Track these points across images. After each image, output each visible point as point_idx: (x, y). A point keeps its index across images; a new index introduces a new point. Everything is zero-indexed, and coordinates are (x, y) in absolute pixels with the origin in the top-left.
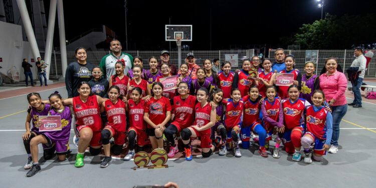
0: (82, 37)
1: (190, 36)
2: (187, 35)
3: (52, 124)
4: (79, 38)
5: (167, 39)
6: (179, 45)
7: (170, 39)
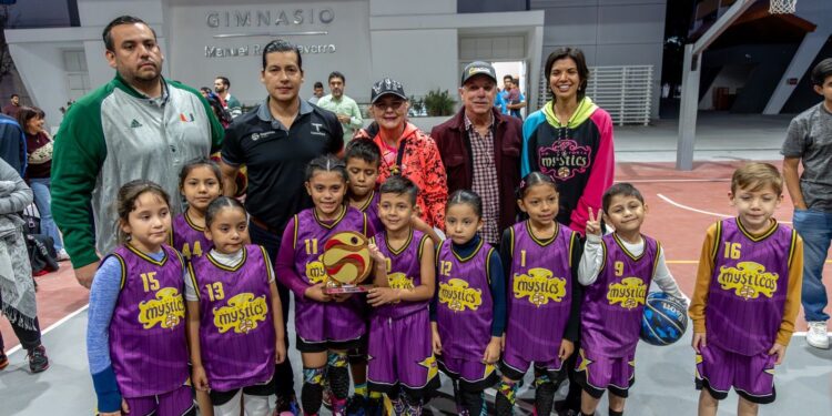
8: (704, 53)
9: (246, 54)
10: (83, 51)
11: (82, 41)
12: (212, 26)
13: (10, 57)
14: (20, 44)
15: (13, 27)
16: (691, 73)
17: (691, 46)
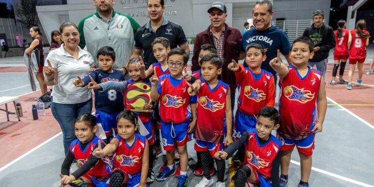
8: (358, 10)
9: (137, 16)
10: (68, 15)
11: (68, 11)
12: (123, 4)
13: (38, 18)
14: (41, 12)
15: (39, 5)
16: (351, 20)
17: (352, 7)
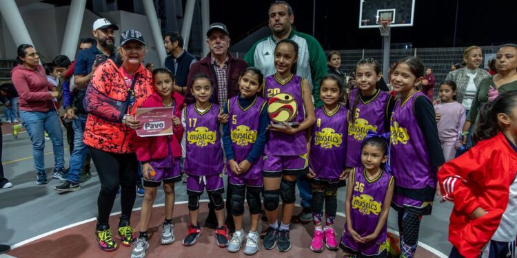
0: (250, 34)
1: (409, 17)
2: (403, 15)
3: (157, 123)
4: (247, 36)
5: (363, 24)
6: (386, 34)
7: (368, 24)
